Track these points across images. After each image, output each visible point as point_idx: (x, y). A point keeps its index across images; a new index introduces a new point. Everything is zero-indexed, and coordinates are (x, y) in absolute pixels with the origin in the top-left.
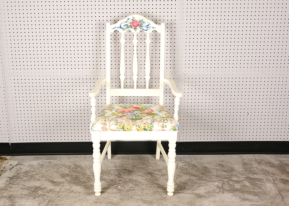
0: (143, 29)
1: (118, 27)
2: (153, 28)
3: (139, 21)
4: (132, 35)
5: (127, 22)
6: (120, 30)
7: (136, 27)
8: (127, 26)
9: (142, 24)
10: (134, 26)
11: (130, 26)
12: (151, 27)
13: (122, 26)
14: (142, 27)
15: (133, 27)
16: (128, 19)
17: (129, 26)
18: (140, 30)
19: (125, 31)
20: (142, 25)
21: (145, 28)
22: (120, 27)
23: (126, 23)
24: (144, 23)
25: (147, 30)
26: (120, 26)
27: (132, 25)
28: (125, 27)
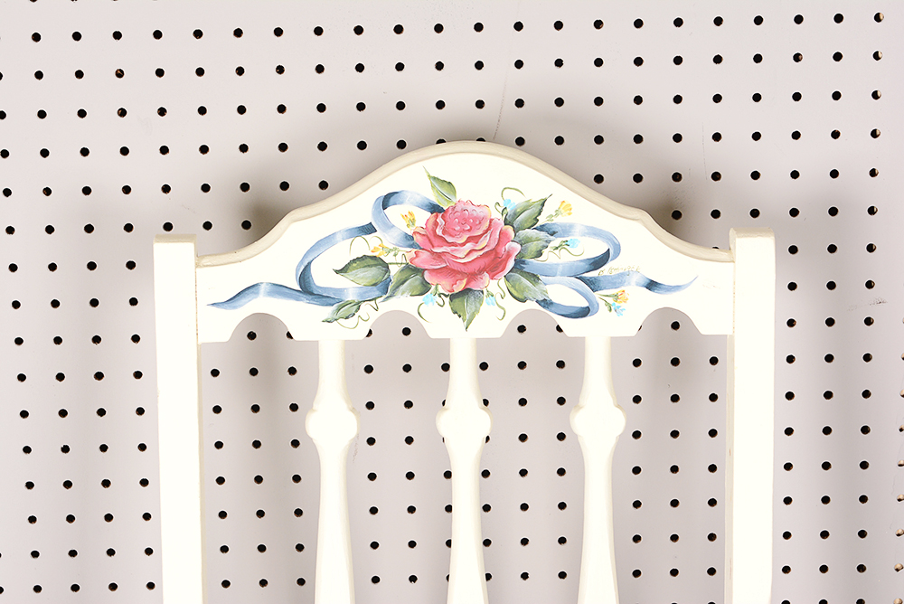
0: (546, 303)
1: (279, 290)
2: (652, 285)
3: (497, 216)
4: (426, 367)
5: (369, 229)
6: (302, 318)
7: (473, 276)
8: (372, 273)
9: (533, 247)
10: (451, 272)
11: (411, 270)
12: (635, 278)
13: (323, 277)
14: (534, 278)
15: (443, 286)
16: (386, 201)
17: (394, 270)
18: (514, 308)
19: (354, 329)
20: (533, 264)
21: (566, 293)
22: (306, 287)
23: (363, 246)
24: (556, 242)
25: (583, 313)
26: (304, 278)
27: (424, 260)
28: (349, 287)
